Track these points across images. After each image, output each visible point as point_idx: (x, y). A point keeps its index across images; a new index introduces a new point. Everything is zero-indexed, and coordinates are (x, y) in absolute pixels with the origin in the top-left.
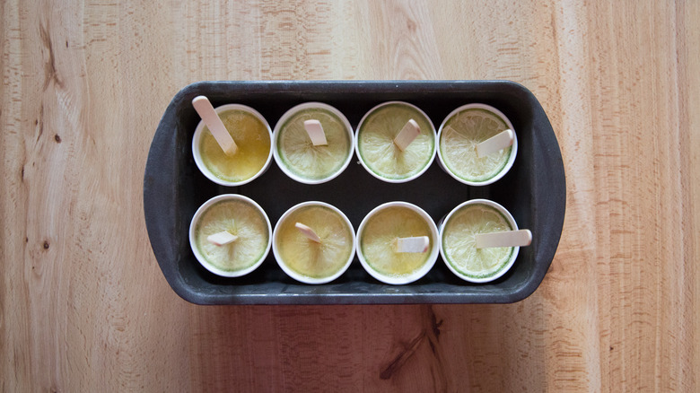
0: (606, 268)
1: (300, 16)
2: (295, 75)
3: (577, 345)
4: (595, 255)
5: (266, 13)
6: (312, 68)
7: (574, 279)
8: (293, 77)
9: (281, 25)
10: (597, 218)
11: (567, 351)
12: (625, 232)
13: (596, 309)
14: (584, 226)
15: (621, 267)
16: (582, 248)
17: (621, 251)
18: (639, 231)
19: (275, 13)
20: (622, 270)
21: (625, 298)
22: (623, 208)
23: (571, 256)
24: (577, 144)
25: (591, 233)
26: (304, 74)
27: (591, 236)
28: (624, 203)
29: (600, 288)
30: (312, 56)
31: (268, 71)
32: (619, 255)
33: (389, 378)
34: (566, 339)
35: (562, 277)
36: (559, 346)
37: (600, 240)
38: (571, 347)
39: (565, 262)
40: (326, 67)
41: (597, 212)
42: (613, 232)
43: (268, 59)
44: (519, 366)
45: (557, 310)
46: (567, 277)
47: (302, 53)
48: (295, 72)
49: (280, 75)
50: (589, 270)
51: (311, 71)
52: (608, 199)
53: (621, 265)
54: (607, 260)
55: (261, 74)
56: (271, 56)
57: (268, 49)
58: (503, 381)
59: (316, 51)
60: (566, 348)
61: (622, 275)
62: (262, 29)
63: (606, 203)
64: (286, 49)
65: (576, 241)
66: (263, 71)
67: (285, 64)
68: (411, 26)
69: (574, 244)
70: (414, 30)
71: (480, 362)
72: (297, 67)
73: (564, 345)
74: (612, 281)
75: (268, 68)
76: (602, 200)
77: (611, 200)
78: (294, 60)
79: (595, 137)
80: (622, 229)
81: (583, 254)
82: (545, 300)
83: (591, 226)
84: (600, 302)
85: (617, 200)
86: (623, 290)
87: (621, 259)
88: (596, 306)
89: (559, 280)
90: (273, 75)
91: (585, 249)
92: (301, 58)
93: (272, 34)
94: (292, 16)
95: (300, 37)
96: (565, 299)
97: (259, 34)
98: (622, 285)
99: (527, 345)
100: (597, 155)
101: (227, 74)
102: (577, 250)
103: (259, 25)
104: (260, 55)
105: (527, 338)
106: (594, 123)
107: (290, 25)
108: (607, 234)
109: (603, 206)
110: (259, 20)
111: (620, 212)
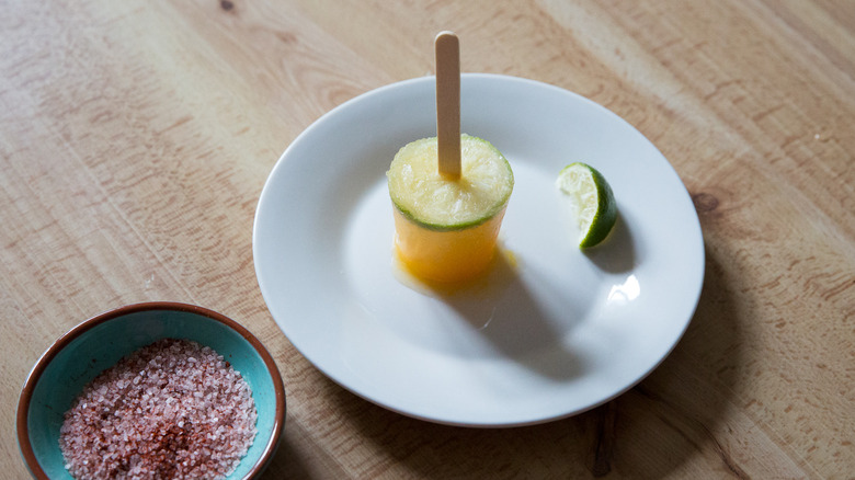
0: (787, 162)
1: (117, 97)
2: (157, 165)
3: (840, 271)
4: (758, 156)
5: (61, 117)
6: (178, 146)
7: (757, 196)
8: (156, 169)
9: (94, 120)
10: (721, 115)
11: (833, 285)
12: (771, 111)
13: (823, 214)
14: (711, 132)
15: (805, 151)
16: (732, 156)
17: (788, 133)
18: (787, 101)
19: (74, 111)
20: (810, 154)
21: (847, 182)
22: (743, 87)
23: (726, 174)
24: (617, 52)
25: (728, 135)
26: (171, 158)
27: (732, 139)
28: (738, 82)
29: (801, 188)
30: (167, 134)
31: (111, 181)
32: (788, 140)
33: (610, 470)
34: (818, 272)
35: (740, 203)
36: (817, 286)
37: (747, 136)
38: (833, 278)
39: (726, 183)
40: (198, 136)
41: (714, 108)
42: (758, 118)
43: (102, 167)
44: (786, 342)
45: (770, 244)
46: (744, 199)
47: (149, 137)
48: (155, 162)
49: (134, 176)
50: (768, 176)
51: (179, 150)
52: (713, 89)
53: (803, 148)
54: (778, 152)
55: (103, 189)
56: (104, 161)
57: (93, 155)
58: (782, 376)
59: (169, 125)
60: (829, 282)
61: (817, 159)
62: (68, 137)
63: (715, 94)
64: (121, 143)
65: (718, 153)
66: (104, 184)
67: (133, 160)
68: (287, 38)
69: (717, 158)
70: (294, 39)
71: (726, 368)
72: (154, 156)
73: (822, 281)
74: (811, 173)
75: (109, 176)
76: (707, 93)
77: (718, 87)
78: (143, 149)
79: (635, 35)
80: (763, 110)
81: (741, 163)
82: (742, 242)
83: (720, 128)
84: (817, 203)
85: (727, 84)
86: (834, 175)
87: (797, 142)
88: (819, 211)
89: (738, 208)
90: (124, 181)
91: (738, 155)
92: (152, 143)
93: (87, 135)
94: (103, 102)
95: (134, 120)
96: (769, 227)
97: (67, 145)
98: (827, 170)
99: (771, 309)
100: (654, 51)
101: (48, 212)
102: (727, 163)
103: (60, 136)
104: (86, 168)
105: (762, 301)
106: (618, 22)
107: (108, 113)
108: (749, 125)
109: (715, 99)
110: (54, 129)
111: (742, 93)
